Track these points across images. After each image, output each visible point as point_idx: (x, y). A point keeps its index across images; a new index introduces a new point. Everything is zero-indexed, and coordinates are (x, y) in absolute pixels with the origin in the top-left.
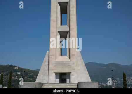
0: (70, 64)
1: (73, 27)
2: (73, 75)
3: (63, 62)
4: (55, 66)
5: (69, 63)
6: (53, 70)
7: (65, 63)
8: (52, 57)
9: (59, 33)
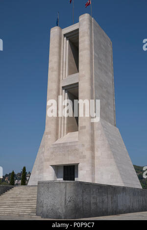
0: (77, 147)
1: (84, 72)
2: (81, 170)
3: (66, 143)
4: (52, 153)
5: (75, 145)
6: (48, 160)
7: (68, 144)
8: (47, 137)
9: (65, 90)
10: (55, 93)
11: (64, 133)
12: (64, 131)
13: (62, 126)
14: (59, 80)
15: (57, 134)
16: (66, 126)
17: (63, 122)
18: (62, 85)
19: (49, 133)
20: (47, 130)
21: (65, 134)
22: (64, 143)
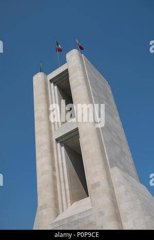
0: (92, 219)
5: (88, 217)
7: (77, 218)
8: (42, 213)
9: (61, 143)
10: (46, 147)
11: (67, 205)
12: (66, 200)
13: (63, 193)
14: (50, 132)
15: (57, 206)
16: (68, 192)
17: (63, 187)
18: (55, 137)
19: (45, 206)
20: (40, 202)
21: (69, 204)
22: (69, 218)
